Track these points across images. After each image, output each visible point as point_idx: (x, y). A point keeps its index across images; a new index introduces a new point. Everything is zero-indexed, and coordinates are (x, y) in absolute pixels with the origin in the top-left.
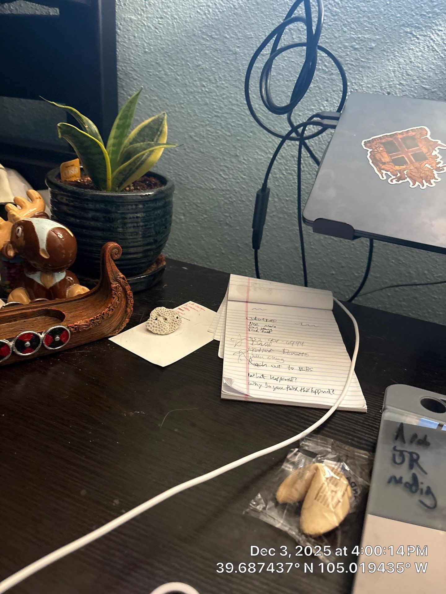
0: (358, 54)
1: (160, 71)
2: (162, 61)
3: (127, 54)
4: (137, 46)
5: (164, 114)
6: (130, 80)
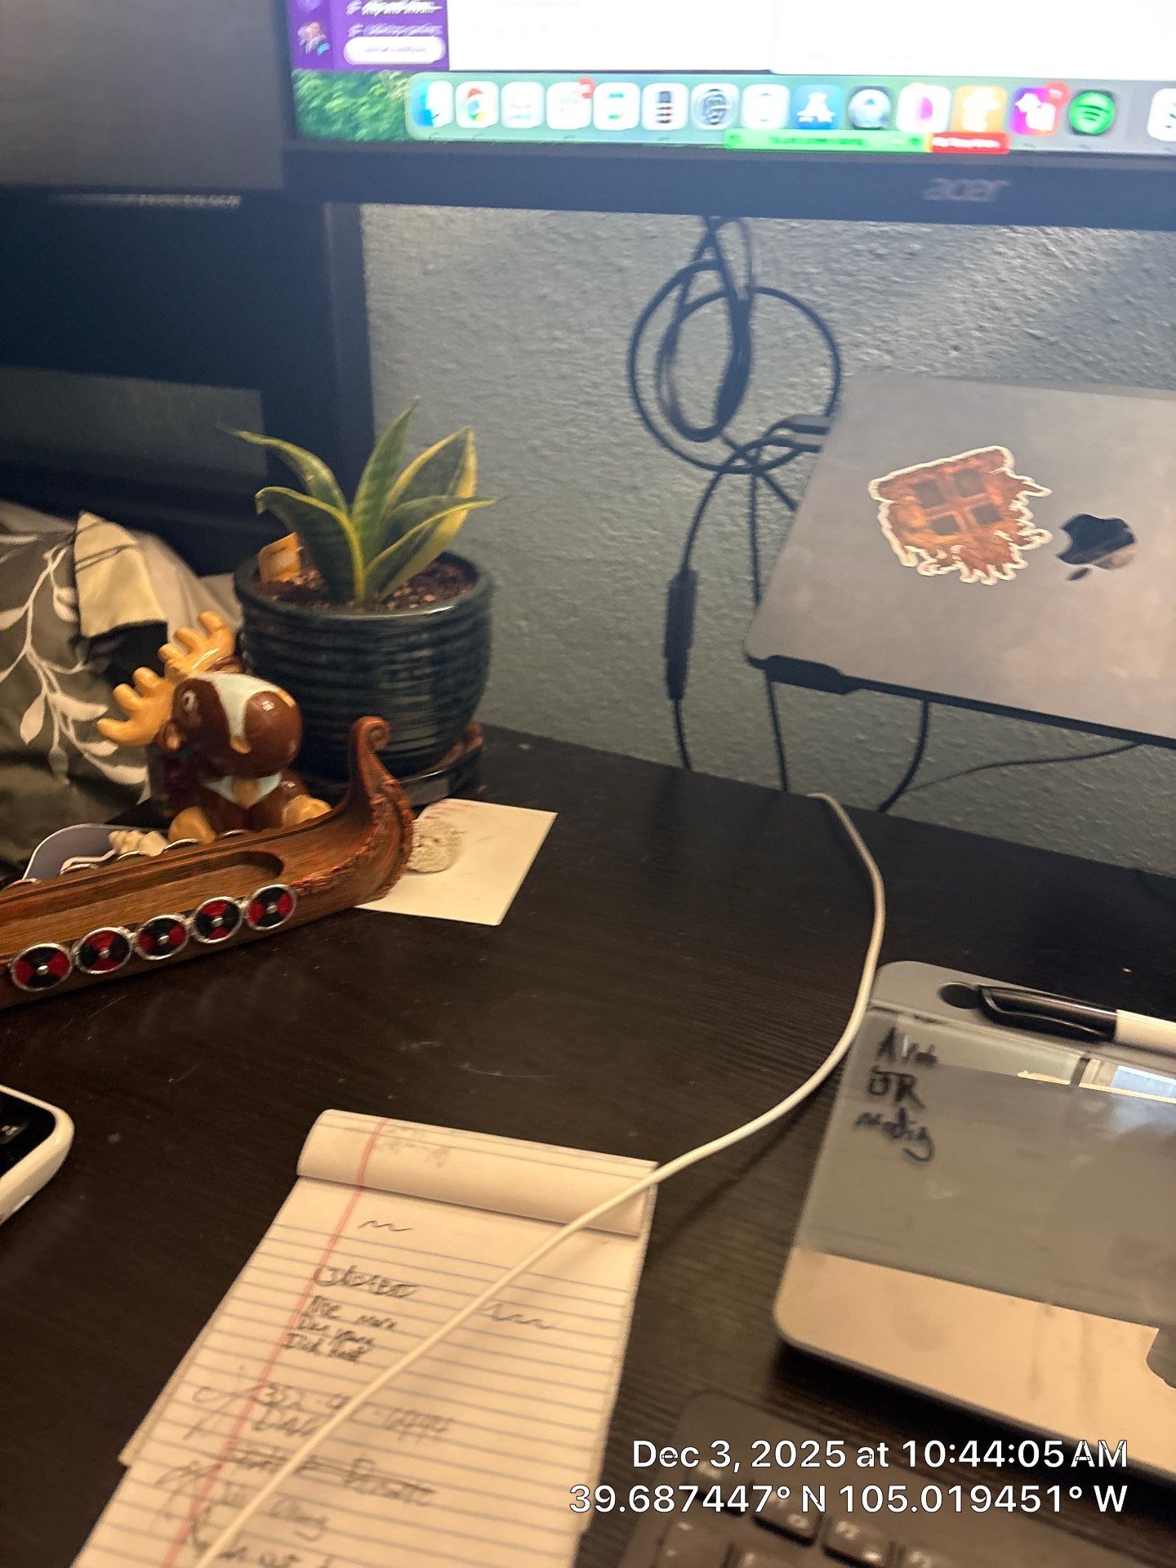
5: (466, 432)
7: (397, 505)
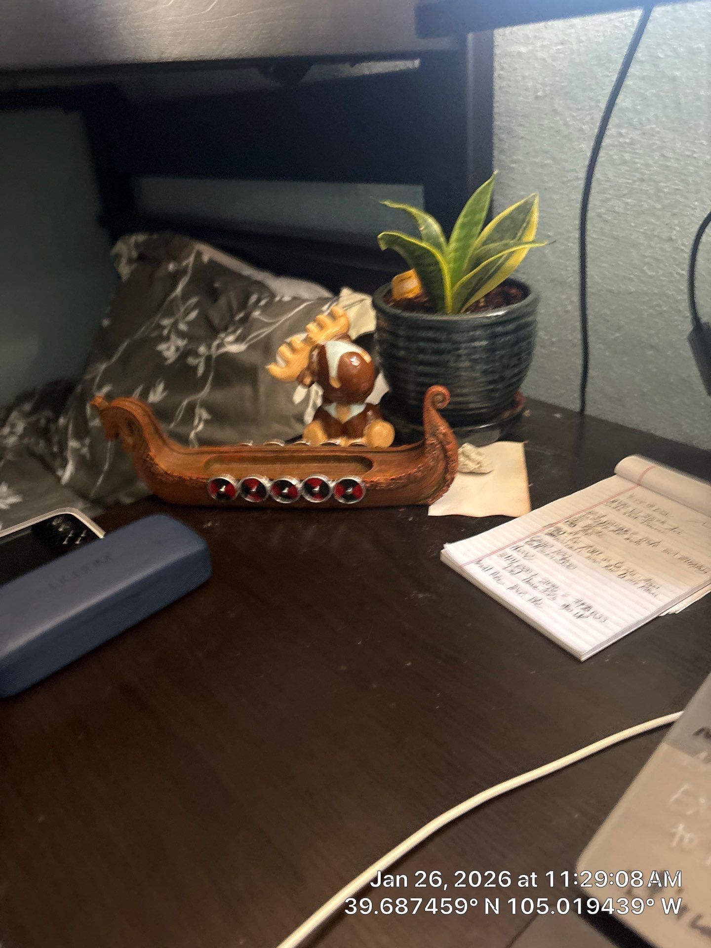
5: (534, 196)
7: (481, 247)
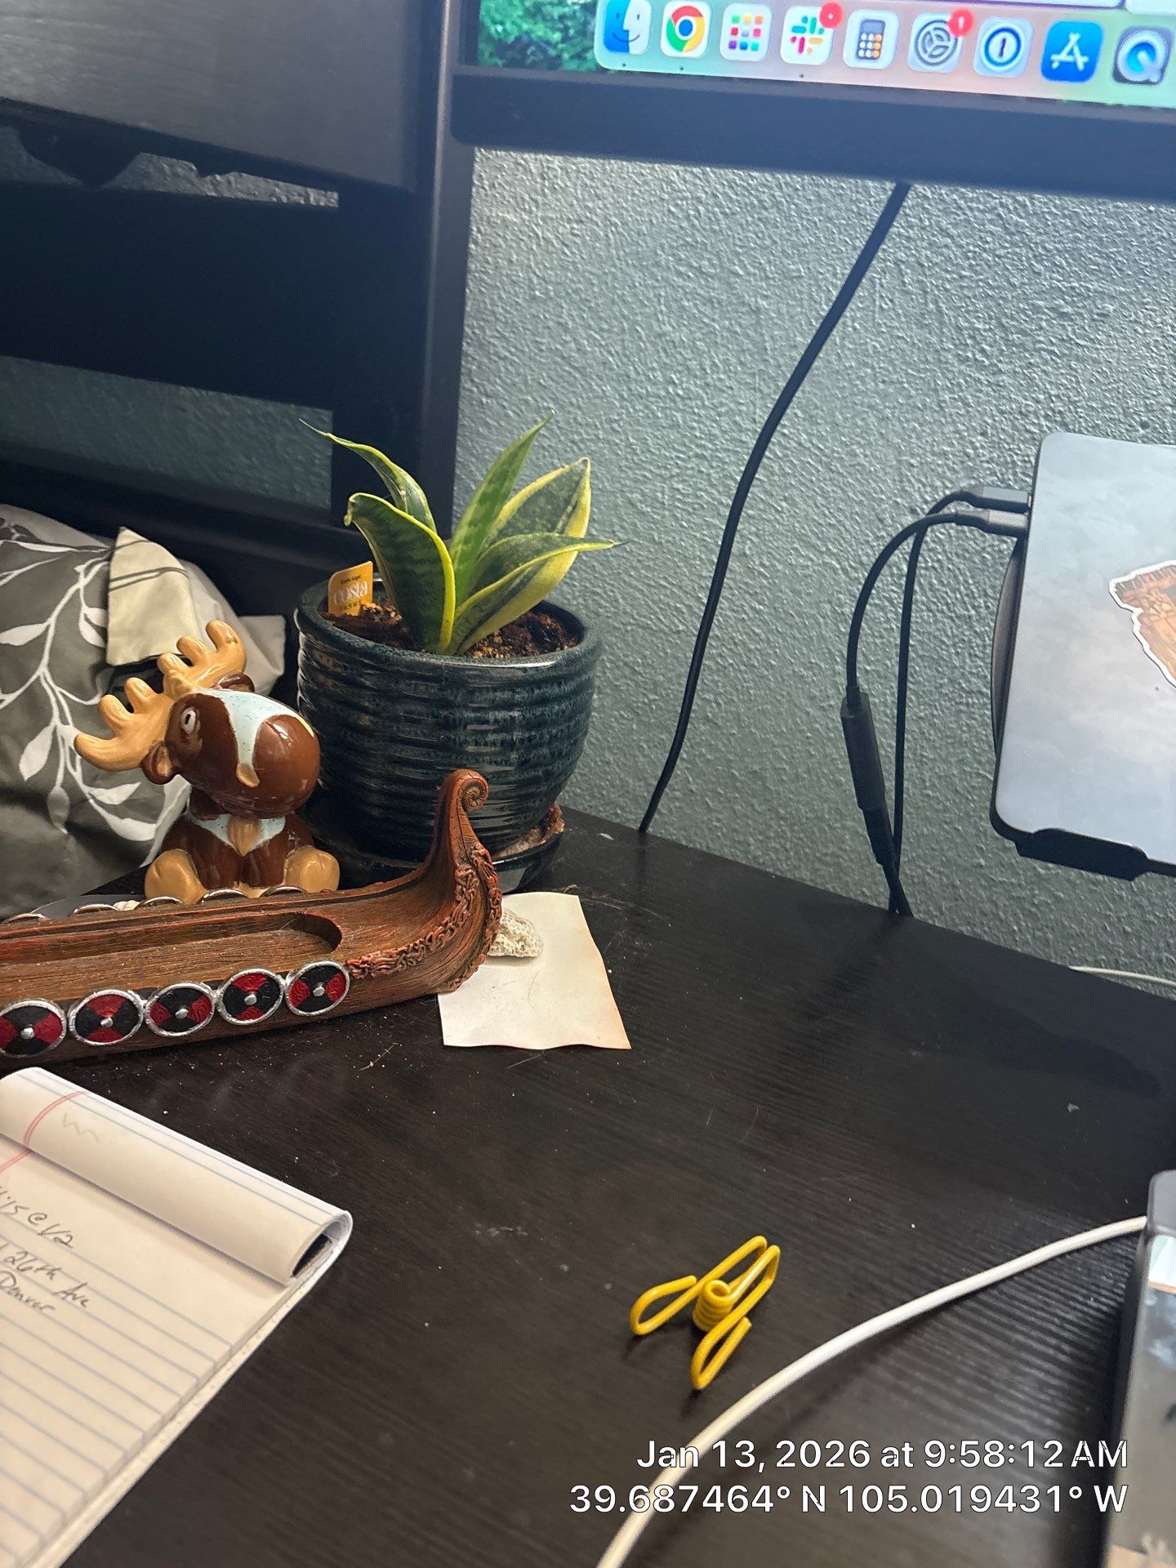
0: (1069, 329)
1: (566, 342)
2: (574, 320)
3: (487, 301)
4: (512, 281)
5: (585, 461)
6: (490, 359)
7: (499, 538)
